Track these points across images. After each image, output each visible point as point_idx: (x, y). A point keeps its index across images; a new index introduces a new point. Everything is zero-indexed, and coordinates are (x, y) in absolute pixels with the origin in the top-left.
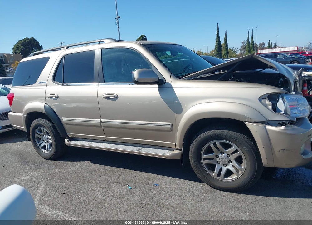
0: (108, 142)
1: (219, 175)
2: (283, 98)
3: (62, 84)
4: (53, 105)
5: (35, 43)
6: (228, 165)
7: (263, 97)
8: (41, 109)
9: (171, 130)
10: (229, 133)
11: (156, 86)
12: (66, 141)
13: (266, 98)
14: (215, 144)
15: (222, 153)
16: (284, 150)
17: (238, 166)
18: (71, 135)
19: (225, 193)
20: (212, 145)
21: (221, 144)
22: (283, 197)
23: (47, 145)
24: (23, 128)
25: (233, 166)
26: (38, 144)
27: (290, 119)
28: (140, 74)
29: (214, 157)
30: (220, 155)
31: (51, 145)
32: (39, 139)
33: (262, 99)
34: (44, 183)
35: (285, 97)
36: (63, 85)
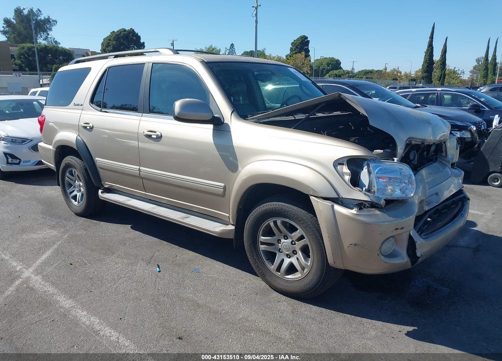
0: (150, 201)
1: (278, 269)
2: (368, 167)
3: (99, 109)
4: (86, 138)
5: (134, 38)
6: (293, 256)
7: (340, 162)
8: (71, 143)
9: (223, 195)
10: (293, 209)
11: (211, 126)
12: (100, 191)
13: (345, 163)
14: (275, 223)
15: (286, 237)
16: (355, 245)
17: (303, 259)
18: (107, 184)
19: (284, 298)
20: (272, 224)
21: (284, 223)
22: (361, 317)
23: (79, 195)
24: (53, 166)
25: (297, 259)
26: (68, 191)
27: (371, 199)
28: (184, 107)
29: (276, 243)
30: (283, 240)
31: (82, 195)
32: (70, 185)
33: (339, 164)
34: (55, 246)
35: (372, 165)
36: (101, 111)
